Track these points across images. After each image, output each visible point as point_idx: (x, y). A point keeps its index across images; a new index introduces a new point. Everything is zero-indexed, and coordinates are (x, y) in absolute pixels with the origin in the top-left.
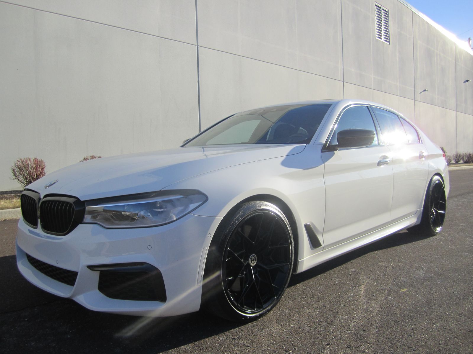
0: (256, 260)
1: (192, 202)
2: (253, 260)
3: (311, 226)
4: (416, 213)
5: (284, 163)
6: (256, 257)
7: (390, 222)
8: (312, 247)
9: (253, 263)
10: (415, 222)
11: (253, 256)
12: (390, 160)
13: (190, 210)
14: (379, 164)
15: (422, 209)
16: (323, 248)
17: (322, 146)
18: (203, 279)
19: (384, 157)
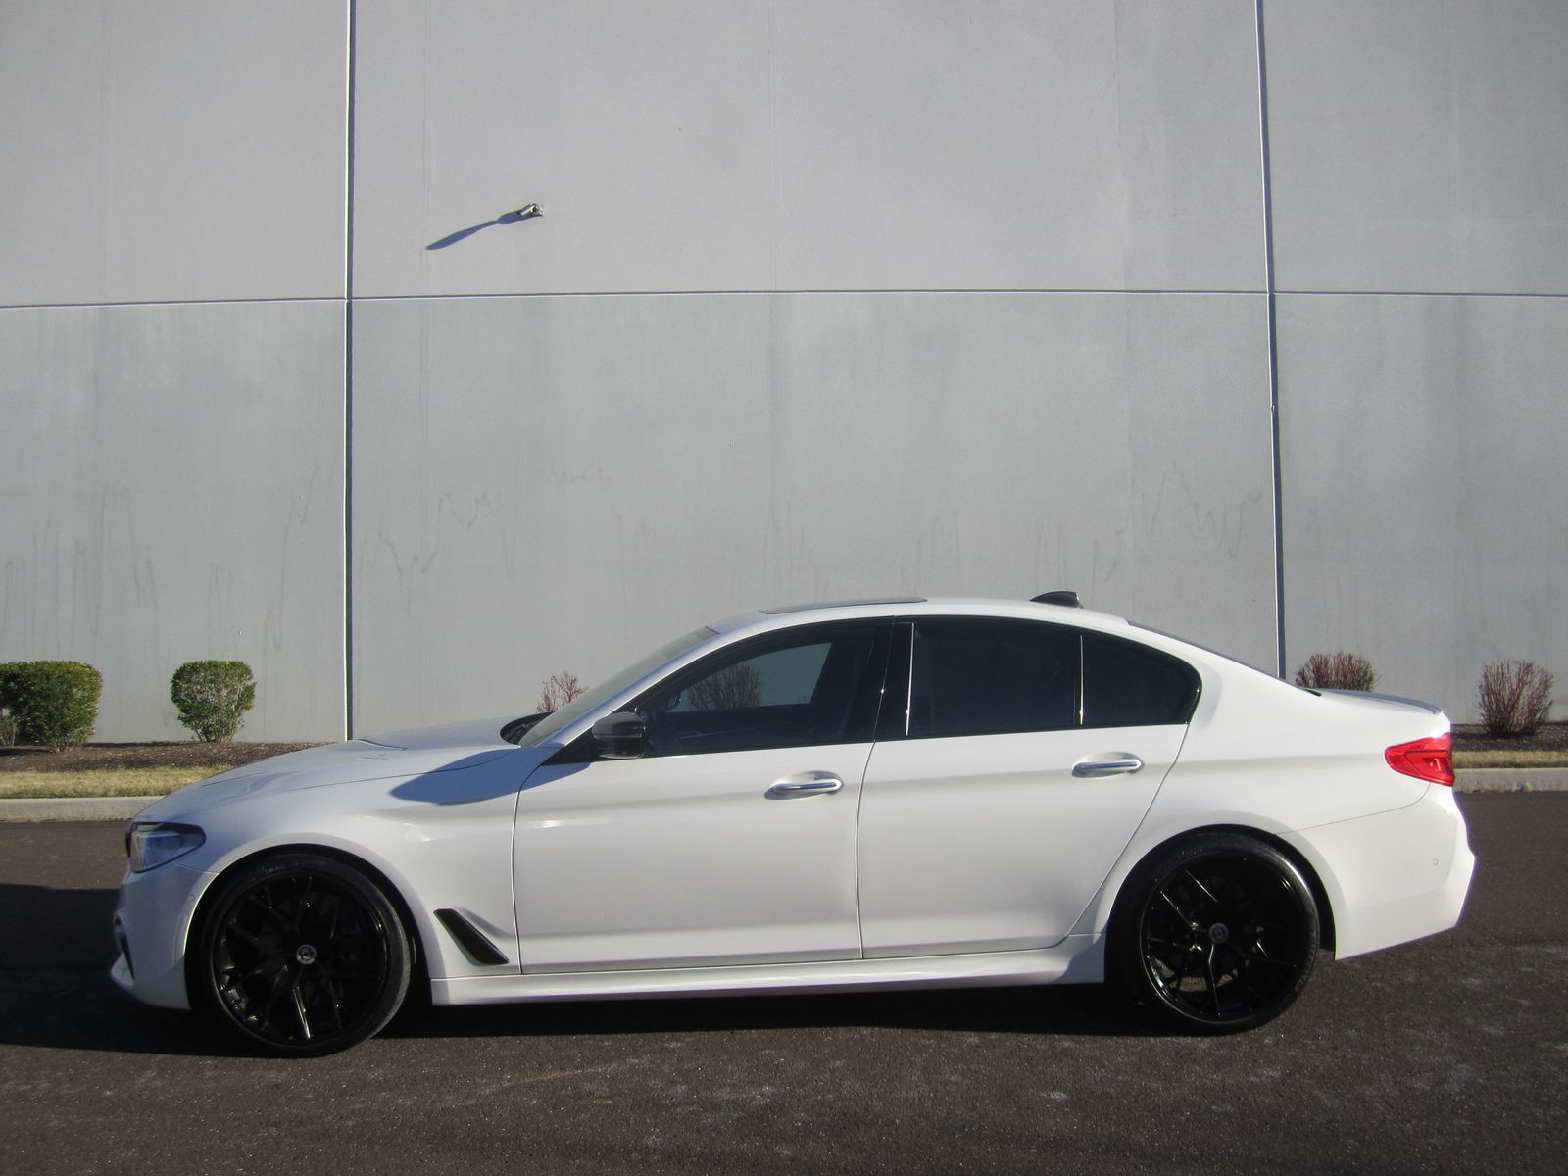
0: (315, 954)
1: (182, 843)
2: (306, 954)
3: (462, 914)
4: (1058, 944)
5: (401, 792)
6: (314, 950)
7: (856, 950)
8: (477, 962)
9: (305, 959)
10: (1061, 974)
11: (305, 947)
12: (838, 784)
13: (175, 856)
14: (779, 793)
15: (1097, 936)
16: (523, 970)
17: (557, 750)
18: (183, 961)
19: (820, 775)
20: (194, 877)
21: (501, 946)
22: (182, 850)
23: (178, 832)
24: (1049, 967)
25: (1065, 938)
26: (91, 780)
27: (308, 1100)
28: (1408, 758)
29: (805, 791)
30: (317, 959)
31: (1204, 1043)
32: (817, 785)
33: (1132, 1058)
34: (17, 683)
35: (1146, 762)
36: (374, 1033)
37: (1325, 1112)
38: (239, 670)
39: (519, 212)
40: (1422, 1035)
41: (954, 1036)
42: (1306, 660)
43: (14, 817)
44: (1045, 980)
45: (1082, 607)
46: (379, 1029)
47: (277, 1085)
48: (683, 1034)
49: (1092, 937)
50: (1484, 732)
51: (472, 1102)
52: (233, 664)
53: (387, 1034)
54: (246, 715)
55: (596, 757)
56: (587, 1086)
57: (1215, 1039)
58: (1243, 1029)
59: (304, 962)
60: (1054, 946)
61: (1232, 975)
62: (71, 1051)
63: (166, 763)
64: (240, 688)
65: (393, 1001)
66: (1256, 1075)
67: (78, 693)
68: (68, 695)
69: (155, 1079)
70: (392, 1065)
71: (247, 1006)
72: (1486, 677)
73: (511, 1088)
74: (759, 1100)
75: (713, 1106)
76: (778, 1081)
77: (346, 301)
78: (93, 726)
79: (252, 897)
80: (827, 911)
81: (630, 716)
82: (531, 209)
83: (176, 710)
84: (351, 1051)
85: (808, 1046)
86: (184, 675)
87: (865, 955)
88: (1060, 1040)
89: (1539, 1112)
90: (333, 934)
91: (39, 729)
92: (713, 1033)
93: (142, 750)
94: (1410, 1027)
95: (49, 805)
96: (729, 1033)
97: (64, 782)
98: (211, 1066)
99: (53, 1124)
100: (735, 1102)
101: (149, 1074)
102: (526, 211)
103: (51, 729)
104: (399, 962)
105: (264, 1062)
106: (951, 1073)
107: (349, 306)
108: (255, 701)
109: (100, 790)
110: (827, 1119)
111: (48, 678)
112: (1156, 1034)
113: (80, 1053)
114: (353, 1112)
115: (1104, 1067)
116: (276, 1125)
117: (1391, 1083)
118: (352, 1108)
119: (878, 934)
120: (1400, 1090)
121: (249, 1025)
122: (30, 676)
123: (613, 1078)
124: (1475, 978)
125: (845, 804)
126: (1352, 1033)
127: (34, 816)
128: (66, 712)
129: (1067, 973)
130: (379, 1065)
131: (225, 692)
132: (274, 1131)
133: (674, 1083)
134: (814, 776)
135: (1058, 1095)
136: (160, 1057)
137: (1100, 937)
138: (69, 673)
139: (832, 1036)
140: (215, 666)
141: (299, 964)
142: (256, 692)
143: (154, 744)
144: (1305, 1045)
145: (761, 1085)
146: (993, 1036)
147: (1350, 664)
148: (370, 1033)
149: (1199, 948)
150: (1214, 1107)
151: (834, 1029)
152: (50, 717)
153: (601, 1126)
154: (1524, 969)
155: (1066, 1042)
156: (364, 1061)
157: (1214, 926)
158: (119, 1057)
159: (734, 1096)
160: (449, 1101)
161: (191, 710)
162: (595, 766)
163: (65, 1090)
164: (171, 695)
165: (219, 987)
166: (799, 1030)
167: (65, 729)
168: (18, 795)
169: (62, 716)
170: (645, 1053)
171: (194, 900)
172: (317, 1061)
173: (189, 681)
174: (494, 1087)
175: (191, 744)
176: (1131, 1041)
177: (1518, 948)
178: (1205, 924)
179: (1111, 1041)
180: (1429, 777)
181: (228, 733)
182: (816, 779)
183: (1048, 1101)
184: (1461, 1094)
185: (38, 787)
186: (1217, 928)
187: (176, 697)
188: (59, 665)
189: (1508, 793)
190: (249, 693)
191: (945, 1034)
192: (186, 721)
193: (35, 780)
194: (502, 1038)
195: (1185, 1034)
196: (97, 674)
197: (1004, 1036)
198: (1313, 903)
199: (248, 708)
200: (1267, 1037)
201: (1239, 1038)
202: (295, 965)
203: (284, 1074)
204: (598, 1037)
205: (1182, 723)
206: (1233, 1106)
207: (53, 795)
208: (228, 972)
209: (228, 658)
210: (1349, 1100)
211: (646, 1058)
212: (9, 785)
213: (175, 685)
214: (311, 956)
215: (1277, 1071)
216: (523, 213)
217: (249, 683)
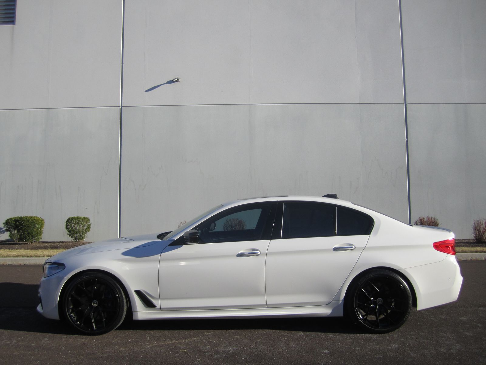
1: (58, 268)
2: (95, 303)
3: (143, 292)
4: (329, 304)
5: (125, 254)
6: (97, 302)
7: (265, 305)
8: (147, 306)
9: (95, 305)
10: (330, 313)
11: (95, 301)
12: (259, 253)
13: (56, 272)
14: (241, 255)
15: (341, 301)
16: (161, 309)
17: (173, 241)
18: (58, 304)
19: (254, 250)
20: (61, 279)
21: (155, 302)
22: (58, 270)
23: (57, 265)
24: (325, 311)
25: (331, 302)
26: (40, 252)
27: (93, 348)
28: (441, 246)
29: (249, 255)
30: (98, 305)
31: (375, 336)
32: (253, 253)
33: (351, 340)
34: (19, 223)
35: (356, 247)
36: (115, 328)
37: (411, 358)
38: (86, 219)
39: (173, 80)
40: (445, 335)
41: (295, 333)
42: (417, 219)
43: (16, 263)
44: (324, 315)
45: (338, 199)
46: (117, 327)
47: (84, 344)
48: (211, 331)
49: (339, 302)
50: (474, 242)
51: (143, 350)
52: (84, 218)
53: (119, 329)
54: (88, 233)
55: (185, 244)
56: (179, 346)
57: (378, 335)
58: (388, 332)
59: (94, 306)
60: (327, 305)
61: (384, 315)
62: (23, 332)
63: (63, 248)
64: (86, 225)
65: (121, 318)
66: (390, 346)
67: (37, 226)
68: (34, 227)
69: (48, 341)
70: (120, 338)
71: (77, 319)
72: (475, 224)
73: (156, 346)
74: (232, 351)
75: (217, 353)
76: (239, 345)
77: (120, 107)
78: (42, 236)
79: (79, 285)
80: (255, 293)
81: (195, 231)
82: (176, 79)
83: (67, 231)
84: (108, 334)
85: (250, 335)
86: (69, 221)
87: (268, 306)
88: (329, 335)
89: (481, 360)
90: (103, 297)
91: (25, 237)
92: (220, 330)
93: (56, 244)
94: (442, 332)
95: (26, 260)
96: (225, 331)
97: (31, 253)
98: (65, 337)
99: (15, 353)
100: (225, 352)
101: (46, 339)
102: (175, 80)
103: (29, 237)
104: (123, 306)
105: (81, 337)
106: (293, 344)
107: (121, 109)
108: (91, 229)
109: (42, 255)
110: (252, 357)
111: (28, 222)
112: (359, 333)
113: (26, 332)
114: (106, 352)
115: (342, 343)
116: (83, 355)
117: (434, 349)
118: (106, 351)
119: (272, 300)
120: (436, 352)
121: (77, 325)
122: (23, 220)
123: (188, 343)
124: (464, 317)
125: (262, 259)
126: (422, 334)
127: (22, 263)
128: (33, 232)
129: (331, 313)
130: (116, 338)
131: (82, 226)
132: (82, 357)
133: (206, 345)
134: (252, 250)
135: (326, 351)
136: (50, 334)
137: (342, 302)
138: (34, 220)
139: (257, 332)
140: (79, 218)
141: (92, 306)
142: (91, 226)
143: (60, 242)
144: (407, 337)
145: (233, 347)
146: (308, 333)
147: (431, 220)
148: (113, 328)
149: (373, 306)
150: (376, 356)
151: (258, 330)
152: (28, 233)
153: (182, 358)
154: (481, 315)
155: (331, 335)
156: (112, 337)
157: (378, 299)
158: (38, 334)
159: (224, 350)
160: (136, 349)
161: (71, 231)
162: (184, 246)
163: (20, 343)
164: (65, 227)
165: (68, 313)
166: (247, 330)
167: (33, 237)
168: (17, 256)
169: (32, 233)
170: (198, 336)
171: (61, 286)
172: (97, 337)
173: (71, 223)
174: (151, 345)
175: (71, 242)
176: (352, 335)
177: (479, 308)
178: (375, 298)
179: (345, 335)
180: (448, 252)
181: (82, 239)
182: (252, 251)
183: (323, 353)
184: (456, 353)
185: (24, 254)
186: (379, 300)
187: (67, 228)
188: (32, 217)
189: (481, 261)
190: (89, 227)
191: (293, 332)
192: (70, 235)
193: (23, 252)
194: (155, 331)
195: (369, 333)
196: (43, 220)
197: (311, 333)
198: (410, 292)
199: (89, 231)
200: (395, 334)
201: (386, 335)
202: (91, 307)
203: (87, 340)
204: (184, 331)
205: (368, 234)
206: (382, 355)
207: (28, 257)
208: (71, 309)
209: (83, 216)
210: (419, 355)
211: (198, 338)
212: (15, 253)
213: (67, 224)
214: (97, 304)
215: (397, 345)
216: (174, 81)
217: (89, 224)
